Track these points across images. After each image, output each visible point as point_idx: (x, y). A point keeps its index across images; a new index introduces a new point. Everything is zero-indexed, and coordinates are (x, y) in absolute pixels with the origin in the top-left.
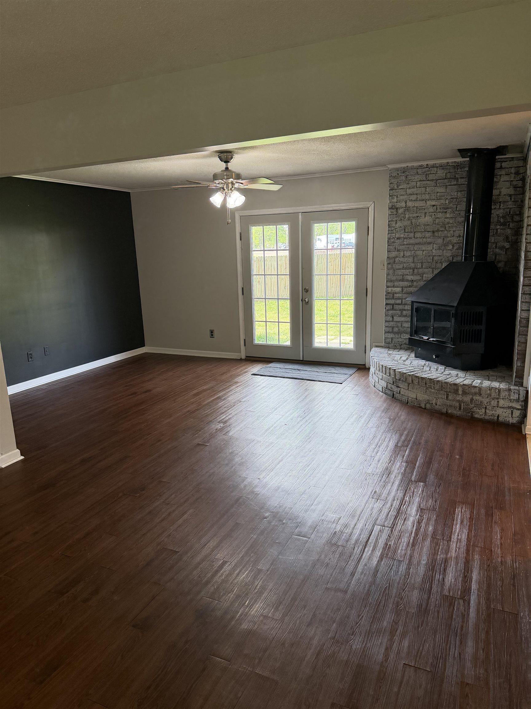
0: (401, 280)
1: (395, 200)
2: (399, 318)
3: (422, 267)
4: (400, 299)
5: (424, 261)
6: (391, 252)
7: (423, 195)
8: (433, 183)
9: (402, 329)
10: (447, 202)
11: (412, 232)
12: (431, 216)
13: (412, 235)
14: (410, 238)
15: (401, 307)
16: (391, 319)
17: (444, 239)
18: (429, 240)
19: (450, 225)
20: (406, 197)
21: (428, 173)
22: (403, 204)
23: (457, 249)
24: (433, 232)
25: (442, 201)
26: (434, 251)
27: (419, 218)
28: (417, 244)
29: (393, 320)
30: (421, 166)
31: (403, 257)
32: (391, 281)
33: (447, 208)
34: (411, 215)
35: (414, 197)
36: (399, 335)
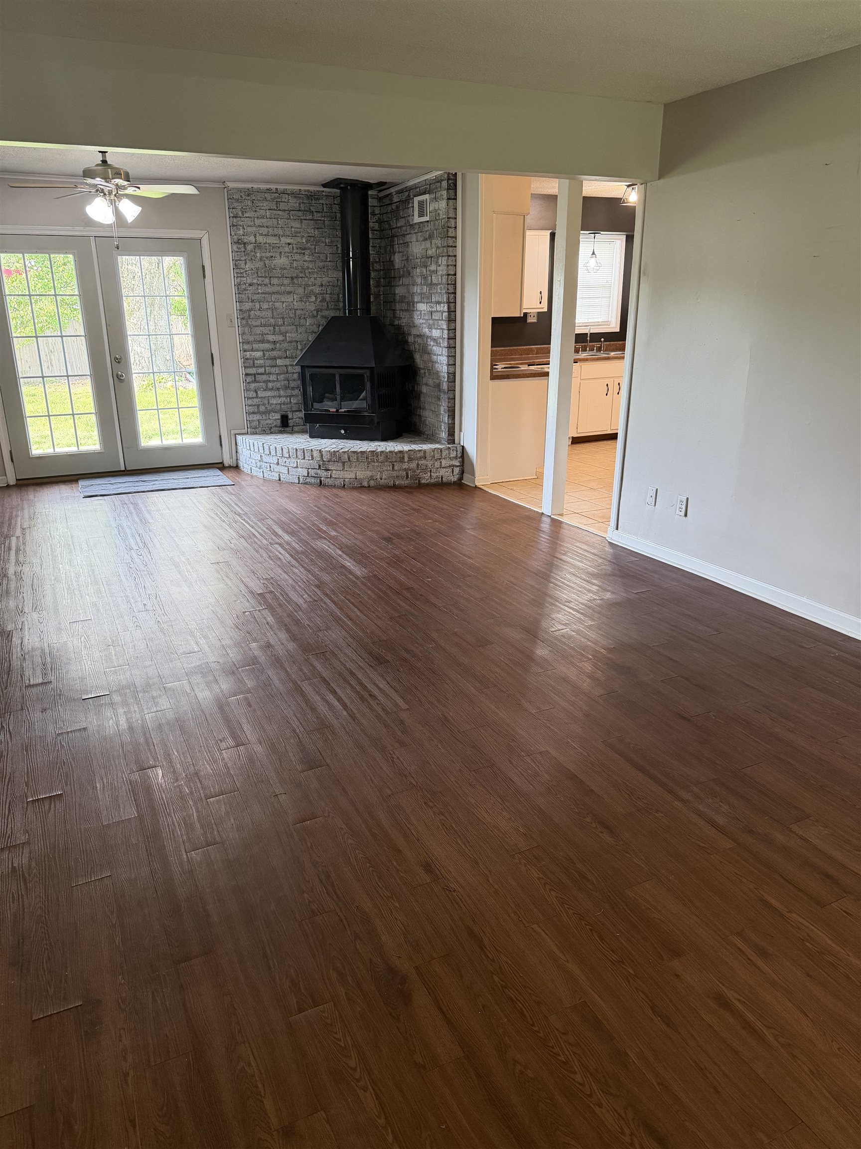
0: (260, 341)
1: (241, 232)
2: (264, 392)
3: (284, 324)
4: (263, 367)
5: (285, 315)
6: (244, 303)
7: (275, 229)
8: (286, 215)
9: (269, 408)
10: (304, 241)
11: (266, 277)
12: (288, 257)
13: (267, 281)
14: (265, 285)
15: (265, 377)
16: (255, 395)
17: (305, 288)
18: (288, 289)
19: (310, 270)
20: (254, 228)
21: (278, 200)
22: (252, 239)
23: (321, 302)
24: (292, 278)
25: (299, 239)
26: (295, 303)
27: (273, 258)
28: (274, 293)
29: (257, 395)
30: (269, 190)
31: (259, 310)
32: (248, 343)
33: (305, 249)
34: (264, 255)
35: (264, 231)
36: (267, 415)
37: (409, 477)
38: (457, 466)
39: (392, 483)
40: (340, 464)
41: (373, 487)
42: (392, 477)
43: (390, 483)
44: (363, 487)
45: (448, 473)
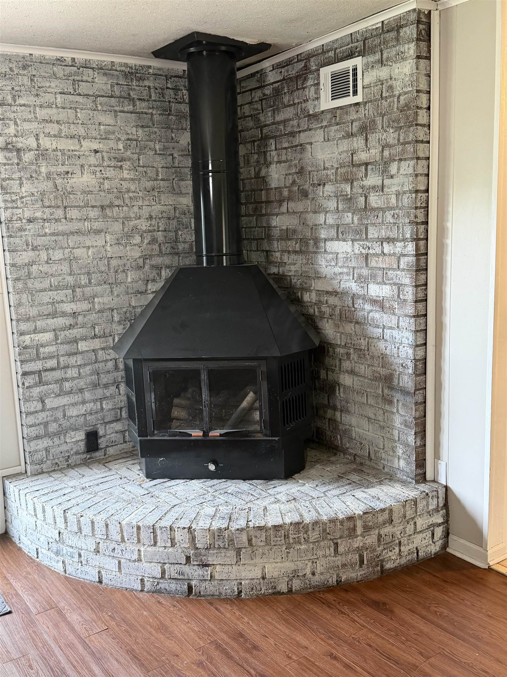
0: (49, 314)
1: (12, 130)
2: (56, 400)
3: (90, 282)
4: (53, 357)
5: (92, 269)
6: (19, 253)
7: (72, 126)
8: (89, 103)
9: (65, 423)
10: (121, 146)
11: (59, 207)
12: (94, 173)
13: (59, 213)
14: (57, 220)
15: (57, 374)
16: (39, 406)
17: (123, 223)
18: (96, 225)
19: (131, 194)
20: (35, 125)
21: (77, 78)
22: (32, 142)
23: (149, 243)
24: (102, 207)
25: (111, 144)
26: (109, 248)
27: (70, 175)
28: (72, 233)
29: (43, 406)
30: (60, 60)
31: (47, 262)
32: (28, 319)
33: (122, 160)
34: (53, 169)
35: (53, 129)
36: (62, 437)
37: (365, 562)
38: (439, 525)
39: (335, 580)
40: (232, 553)
41: (297, 592)
42: (333, 567)
43: (330, 580)
44: (280, 593)
45: (426, 541)
